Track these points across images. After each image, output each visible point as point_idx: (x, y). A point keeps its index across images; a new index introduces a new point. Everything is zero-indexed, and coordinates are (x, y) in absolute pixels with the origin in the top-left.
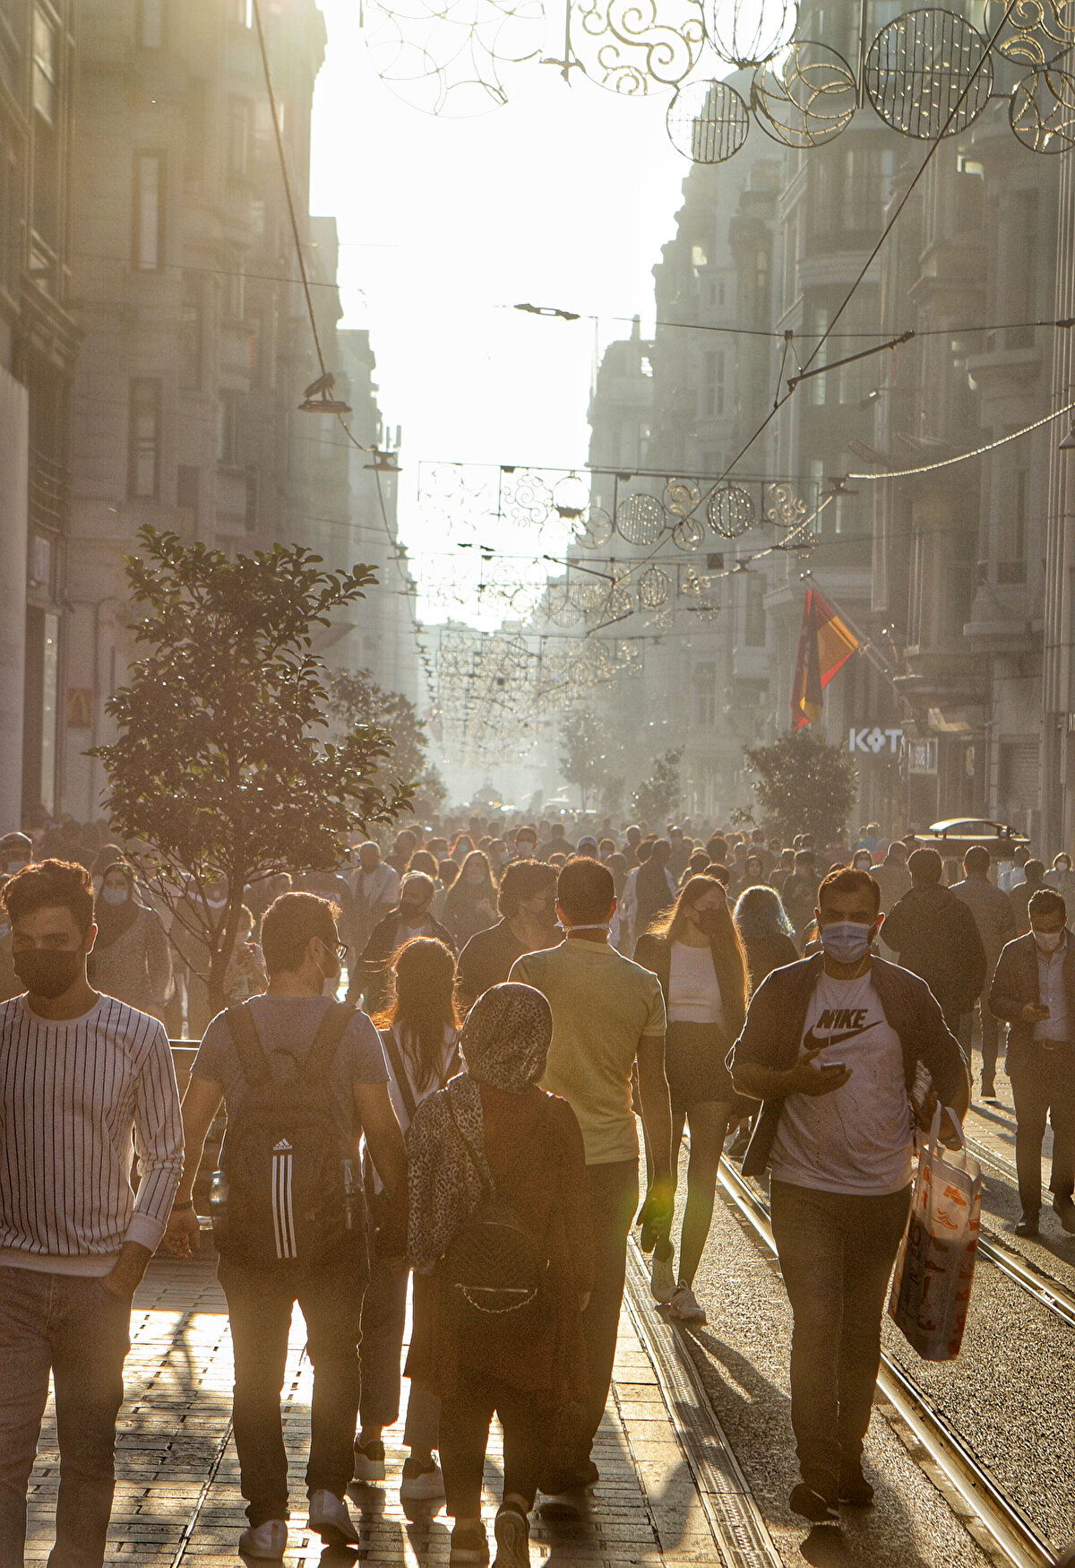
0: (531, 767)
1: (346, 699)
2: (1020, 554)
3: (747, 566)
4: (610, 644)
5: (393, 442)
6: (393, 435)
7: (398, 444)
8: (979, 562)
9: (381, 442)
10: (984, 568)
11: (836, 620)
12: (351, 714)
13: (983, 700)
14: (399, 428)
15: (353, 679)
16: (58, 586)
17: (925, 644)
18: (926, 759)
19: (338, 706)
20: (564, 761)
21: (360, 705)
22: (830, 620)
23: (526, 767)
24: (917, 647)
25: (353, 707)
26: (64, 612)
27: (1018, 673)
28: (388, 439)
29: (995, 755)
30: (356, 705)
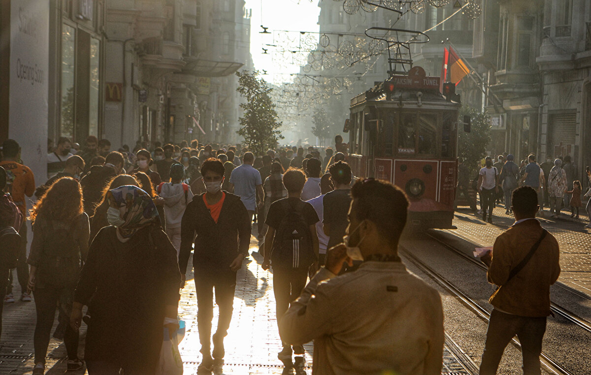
0: (294, 132)
1: (247, 86)
2: (566, 22)
3: (416, 38)
4: (340, 80)
5: (248, 15)
6: (249, 12)
7: (250, 15)
8: (544, 28)
9: (244, 15)
10: (548, 30)
11: (460, 60)
12: (249, 93)
13: (540, 94)
14: (251, 10)
15: (251, 76)
16: (99, 25)
17: (509, 69)
18: (499, 123)
19: (243, 89)
20: (313, 128)
21: (254, 89)
22: (457, 60)
23: (293, 132)
24: (505, 70)
25: (251, 91)
26: (103, 39)
27: (562, 80)
28: (247, 14)
29: (545, 119)
30: (252, 89)
